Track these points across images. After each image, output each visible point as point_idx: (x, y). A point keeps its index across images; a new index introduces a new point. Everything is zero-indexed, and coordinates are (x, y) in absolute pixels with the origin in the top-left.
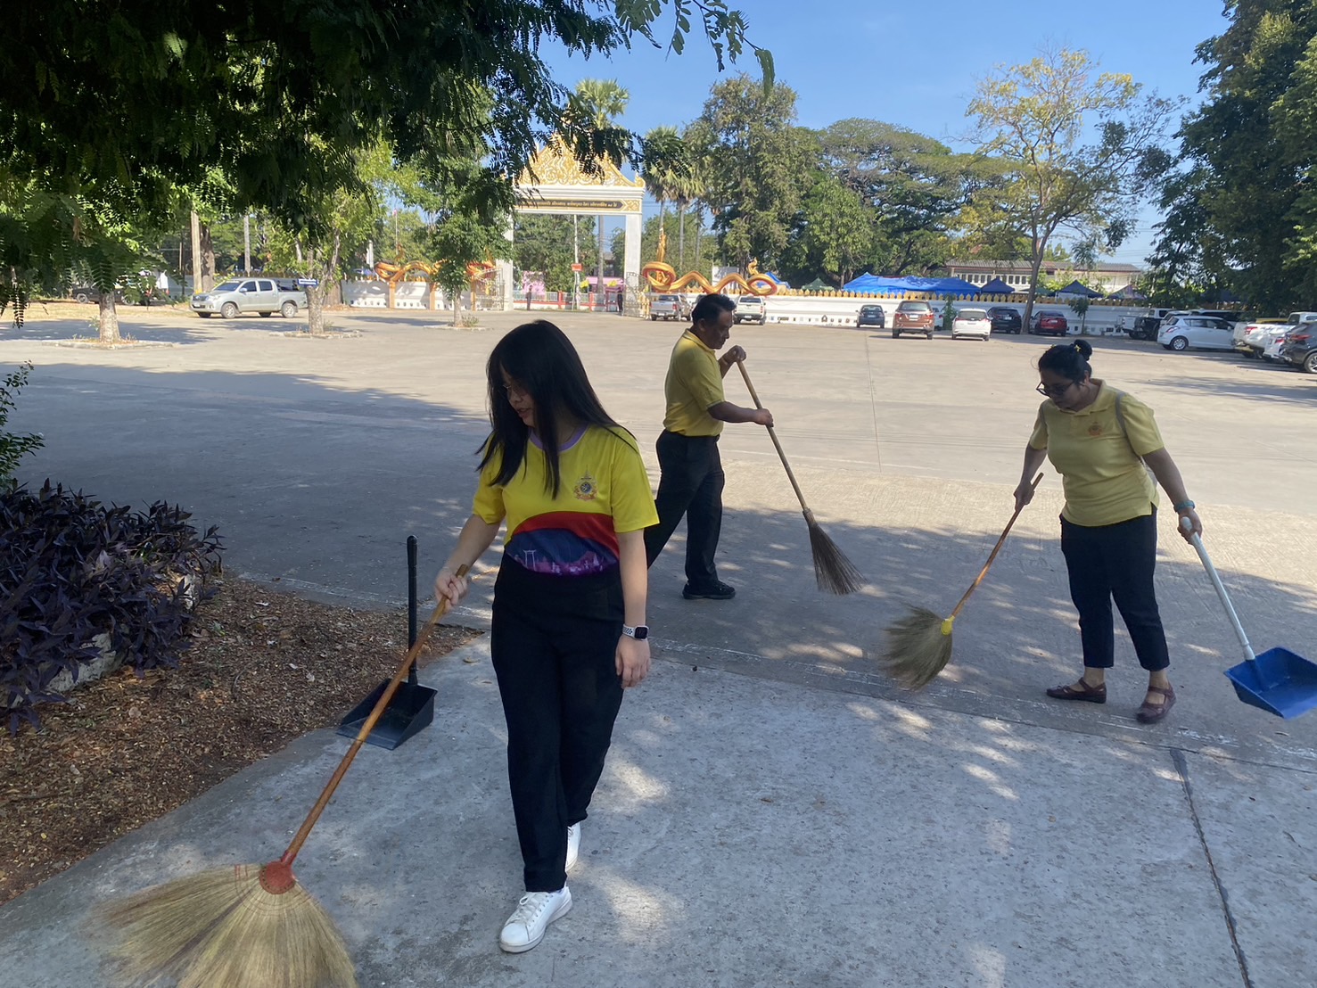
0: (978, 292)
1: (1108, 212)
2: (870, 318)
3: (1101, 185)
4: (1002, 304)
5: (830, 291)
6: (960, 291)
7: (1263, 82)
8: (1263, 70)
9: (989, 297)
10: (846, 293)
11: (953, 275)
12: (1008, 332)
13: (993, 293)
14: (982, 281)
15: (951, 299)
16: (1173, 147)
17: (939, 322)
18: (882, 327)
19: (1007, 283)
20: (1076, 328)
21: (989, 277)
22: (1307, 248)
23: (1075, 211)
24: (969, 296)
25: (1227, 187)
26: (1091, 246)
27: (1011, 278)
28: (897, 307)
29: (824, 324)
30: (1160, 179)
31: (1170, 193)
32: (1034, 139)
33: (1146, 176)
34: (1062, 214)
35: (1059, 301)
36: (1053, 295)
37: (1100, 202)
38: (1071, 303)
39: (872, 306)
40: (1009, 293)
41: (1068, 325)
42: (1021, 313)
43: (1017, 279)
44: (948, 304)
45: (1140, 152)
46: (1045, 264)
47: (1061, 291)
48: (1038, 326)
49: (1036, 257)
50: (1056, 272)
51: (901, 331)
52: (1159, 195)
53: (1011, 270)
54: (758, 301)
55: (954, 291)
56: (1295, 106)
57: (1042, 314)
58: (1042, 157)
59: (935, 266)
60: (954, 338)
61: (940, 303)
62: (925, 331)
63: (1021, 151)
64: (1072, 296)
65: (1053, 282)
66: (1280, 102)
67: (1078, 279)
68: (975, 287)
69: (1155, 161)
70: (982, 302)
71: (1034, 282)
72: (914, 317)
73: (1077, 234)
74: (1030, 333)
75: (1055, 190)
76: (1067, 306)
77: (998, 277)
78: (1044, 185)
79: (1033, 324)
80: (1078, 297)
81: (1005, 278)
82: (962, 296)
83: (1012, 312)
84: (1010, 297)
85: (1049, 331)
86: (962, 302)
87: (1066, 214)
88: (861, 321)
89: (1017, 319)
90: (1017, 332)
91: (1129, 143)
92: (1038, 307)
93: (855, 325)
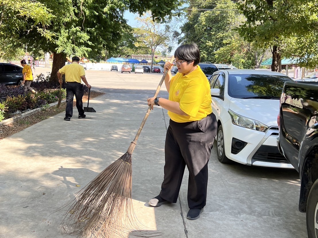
0: (139, 62)
1: (168, 44)
2: (114, 69)
3: (166, 38)
4: (146, 65)
5: (103, 62)
6: (135, 62)
7: (194, 21)
8: (193, 18)
9: (142, 64)
10: (107, 62)
11: (133, 58)
12: (147, 72)
13: (143, 63)
14: (140, 59)
15: (133, 64)
16: (180, 31)
17: (131, 70)
18: (117, 71)
19: (146, 60)
20: (163, 71)
21: (142, 59)
22: (202, 54)
23: (161, 44)
24: (137, 63)
25: (189, 41)
26: (165, 52)
27: (147, 59)
28: (122, 66)
29: (102, 70)
30: (177, 38)
31: (180, 41)
32: (151, 27)
33: (175, 37)
34: (158, 44)
35: (158, 65)
36: (157, 63)
37: (166, 42)
38: (161, 65)
39: (114, 66)
40: (147, 63)
41: (161, 70)
42: (150, 67)
43: (149, 59)
44: (133, 65)
45: (173, 32)
46: (155, 56)
47: (159, 62)
48: (154, 71)
49: (152, 54)
50: (158, 57)
51: (123, 71)
52: (178, 41)
53: (147, 57)
54: (84, 64)
55: (134, 62)
56: (199, 26)
57: (155, 68)
58: (152, 31)
59: (129, 56)
60: (135, 73)
61: (131, 65)
62: (129, 72)
63: (148, 29)
64: (161, 64)
65: (157, 60)
66: (196, 26)
67: (162, 59)
68: (139, 61)
69: (176, 34)
70: (141, 65)
71: (153, 60)
72: (126, 68)
73: (162, 49)
74: (152, 72)
75: (156, 39)
76: (160, 66)
77: (144, 59)
78: (153, 37)
79: (153, 70)
80: (162, 64)
81: (137, 58)
82: (136, 63)
83: (148, 67)
84: (147, 64)
85: (156, 72)
86: (136, 65)
87: (159, 44)
88: (112, 69)
89: (149, 69)
90: (149, 72)
91: (170, 30)
92: (154, 66)
93: (110, 70)
